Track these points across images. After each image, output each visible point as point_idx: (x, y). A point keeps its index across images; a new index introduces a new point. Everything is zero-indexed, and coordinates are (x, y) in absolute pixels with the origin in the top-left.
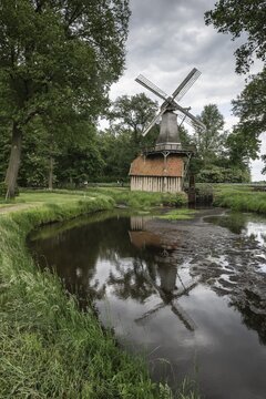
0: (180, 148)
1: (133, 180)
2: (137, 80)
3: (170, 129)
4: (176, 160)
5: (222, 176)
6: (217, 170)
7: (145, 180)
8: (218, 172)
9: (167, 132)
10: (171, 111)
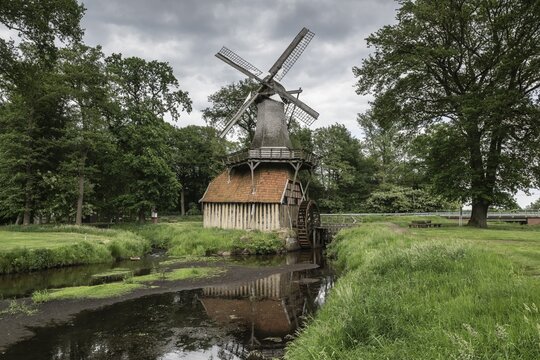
0: (286, 155)
1: (207, 210)
2: (219, 56)
3: (268, 126)
4: (274, 175)
5: (406, 202)
6: (398, 192)
7: (225, 209)
8: (399, 194)
9: (264, 131)
10: (267, 97)
